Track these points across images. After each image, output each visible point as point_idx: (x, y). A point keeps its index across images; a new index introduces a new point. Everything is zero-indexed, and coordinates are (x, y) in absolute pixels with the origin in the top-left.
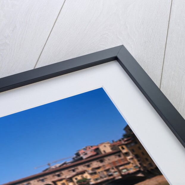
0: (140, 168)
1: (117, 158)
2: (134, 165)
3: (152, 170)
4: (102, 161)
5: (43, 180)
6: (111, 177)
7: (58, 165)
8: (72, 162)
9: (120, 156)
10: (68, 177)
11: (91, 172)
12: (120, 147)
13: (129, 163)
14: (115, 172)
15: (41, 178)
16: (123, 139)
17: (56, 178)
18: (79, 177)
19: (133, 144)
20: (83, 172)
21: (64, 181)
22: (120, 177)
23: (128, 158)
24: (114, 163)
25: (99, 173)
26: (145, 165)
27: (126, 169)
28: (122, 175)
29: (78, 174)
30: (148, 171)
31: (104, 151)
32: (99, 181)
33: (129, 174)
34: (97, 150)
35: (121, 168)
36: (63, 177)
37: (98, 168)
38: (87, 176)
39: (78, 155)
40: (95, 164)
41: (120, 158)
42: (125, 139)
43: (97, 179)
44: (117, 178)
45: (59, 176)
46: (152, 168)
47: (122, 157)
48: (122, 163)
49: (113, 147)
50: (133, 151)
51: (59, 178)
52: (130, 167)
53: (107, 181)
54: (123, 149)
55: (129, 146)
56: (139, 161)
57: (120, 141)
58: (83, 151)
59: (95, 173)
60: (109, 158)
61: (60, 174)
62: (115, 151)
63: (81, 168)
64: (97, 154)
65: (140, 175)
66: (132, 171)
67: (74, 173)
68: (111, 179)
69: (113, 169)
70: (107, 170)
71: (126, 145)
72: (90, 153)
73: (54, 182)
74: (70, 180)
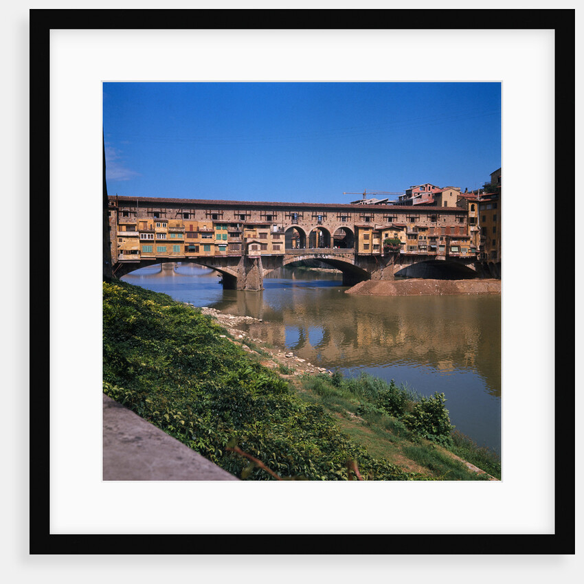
0: (477, 253)
1: (456, 224)
2: (472, 246)
3: (491, 263)
4: (434, 219)
5: (344, 218)
6: (433, 253)
7: (375, 201)
8: (394, 204)
9: (461, 220)
10: (377, 227)
11: (410, 231)
12: (470, 205)
13: (467, 239)
14: (441, 246)
15: (343, 214)
16: (481, 192)
17: (363, 223)
18: (391, 235)
19: (489, 207)
20: (399, 228)
21: (369, 232)
22: (444, 259)
23: (472, 229)
24: (448, 229)
25: (421, 238)
26: (486, 252)
27: (459, 247)
28: (447, 256)
29: (391, 228)
30: (485, 263)
31: (446, 202)
32: (413, 252)
33: (457, 257)
34: (439, 195)
35: (453, 242)
36: (372, 224)
37: (424, 229)
38: (402, 236)
39: (409, 193)
40: (423, 221)
41: (460, 225)
42: (484, 194)
43: (412, 248)
44: (439, 258)
45: (368, 219)
46: (493, 261)
47: (464, 225)
48: (459, 235)
49: (461, 201)
50: (483, 219)
51: (367, 224)
52: (466, 245)
53: (425, 256)
54: (473, 210)
55: (483, 208)
56: (482, 240)
57: (476, 193)
58: (419, 190)
59: (415, 236)
60: (446, 217)
61: (371, 217)
62: (460, 209)
63: (401, 219)
64: (434, 204)
65: (471, 266)
66: (464, 254)
67: (388, 224)
68: (431, 256)
69: (442, 239)
70: (433, 239)
71: (480, 204)
72: (426, 198)
73: (357, 228)
74: (378, 233)
